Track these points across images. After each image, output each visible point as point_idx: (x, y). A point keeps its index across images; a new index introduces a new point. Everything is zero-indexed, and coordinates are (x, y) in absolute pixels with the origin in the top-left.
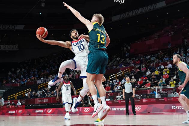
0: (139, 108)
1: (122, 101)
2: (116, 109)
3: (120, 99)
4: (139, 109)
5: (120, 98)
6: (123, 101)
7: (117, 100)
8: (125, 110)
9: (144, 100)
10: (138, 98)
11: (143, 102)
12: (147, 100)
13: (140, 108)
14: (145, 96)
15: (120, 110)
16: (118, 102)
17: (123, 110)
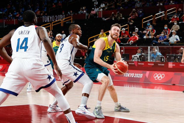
0: (161, 76)
1: (140, 62)
2: (129, 75)
3: (137, 60)
4: (162, 78)
5: (138, 58)
6: (141, 64)
7: (133, 61)
8: (141, 77)
9: (171, 65)
10: (163, 60)
11: (169, 67)
12: (174, 65)
13: (163, 76)
14: (173, 58)
15: (135, 77)
16: (133, 64)
17: (139, 77)
